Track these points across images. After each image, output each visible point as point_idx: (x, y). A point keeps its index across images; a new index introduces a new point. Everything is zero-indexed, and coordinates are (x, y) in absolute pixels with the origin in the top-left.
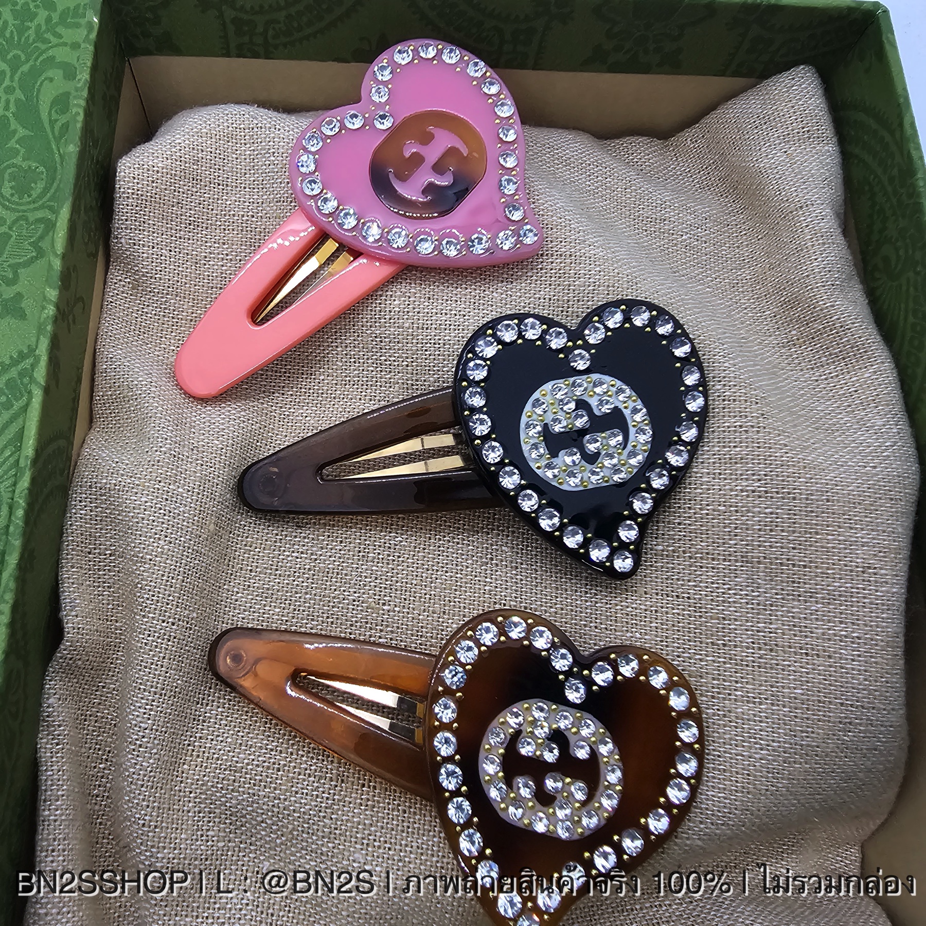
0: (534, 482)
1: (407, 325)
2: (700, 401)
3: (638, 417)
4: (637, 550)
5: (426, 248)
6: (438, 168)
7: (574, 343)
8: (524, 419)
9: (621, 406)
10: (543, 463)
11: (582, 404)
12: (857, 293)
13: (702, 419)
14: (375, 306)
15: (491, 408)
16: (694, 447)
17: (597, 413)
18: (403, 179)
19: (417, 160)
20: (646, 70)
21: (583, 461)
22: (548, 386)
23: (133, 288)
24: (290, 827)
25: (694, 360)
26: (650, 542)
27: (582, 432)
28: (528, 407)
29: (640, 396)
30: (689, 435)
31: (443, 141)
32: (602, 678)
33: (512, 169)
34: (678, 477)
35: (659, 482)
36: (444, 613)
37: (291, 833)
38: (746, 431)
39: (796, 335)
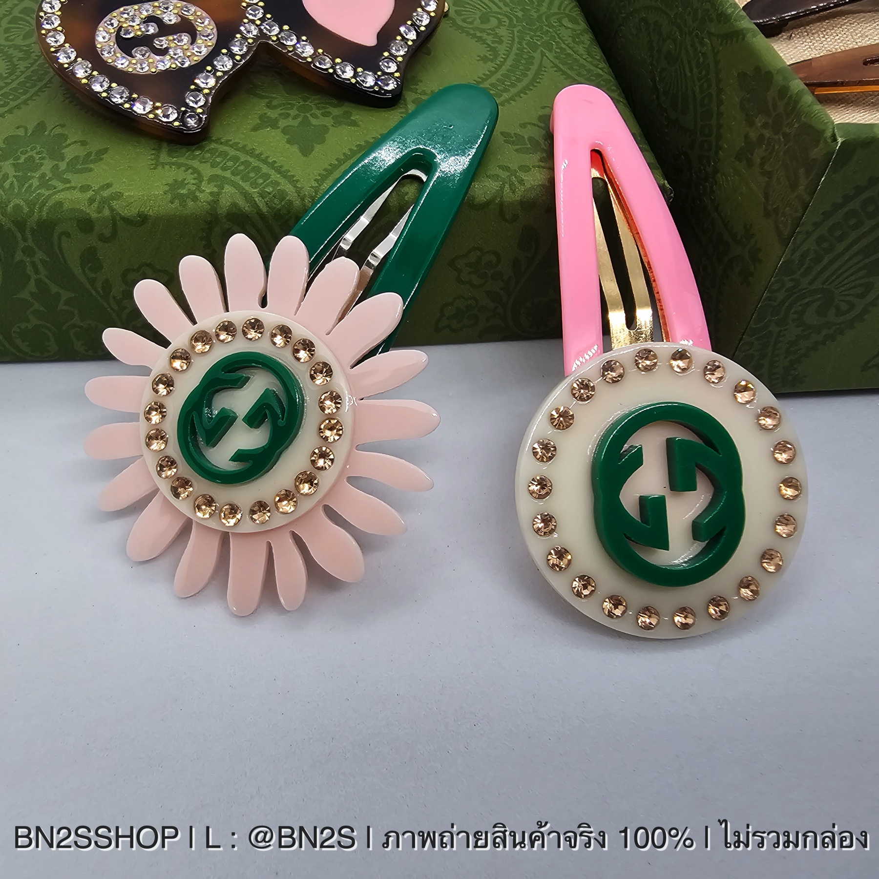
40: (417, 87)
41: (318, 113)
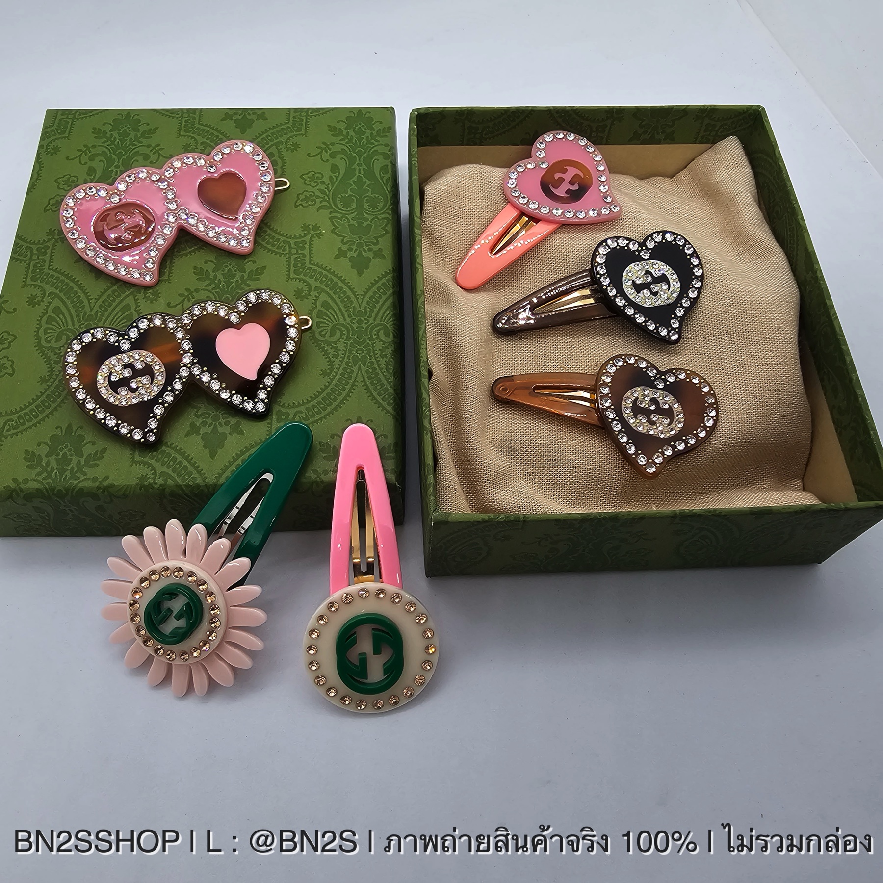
0: (631, 304)
1: (563, 251)
2: (701, 271)
3: (673, 277)
4: (679, 331)
5: (570, 215)
6: (571, 183)
7: (642, 248)
8: (623, 278)
9: (666, 273)
10: (634, 295)
11: (648, 273)
12: (766, 228)
13: (702, 278)
14: (547, 244)
15: (609, 274)
16: (700, 290)
17: (655, 275)
18: (556, 188)
19: (562, 180)
20: (658, 142)
21: (651, 296)
22: (632, 265)
23: (430, 246)
24: (540, 451)
25: (695, 254)
26: (684, 328)
27: (650, 283)
28: (625, 273)
29: (673, 269)
30: (698, 285)
31: (571, 172)
32: (671, 379)
33: (604, 182)
34: (694, 301)
35: (686, 304)
36: (596, 366)
37: (540, 453)
38: (722, 281)
39: (741, 250)
40: (281, 400)
41: (222, 421)
